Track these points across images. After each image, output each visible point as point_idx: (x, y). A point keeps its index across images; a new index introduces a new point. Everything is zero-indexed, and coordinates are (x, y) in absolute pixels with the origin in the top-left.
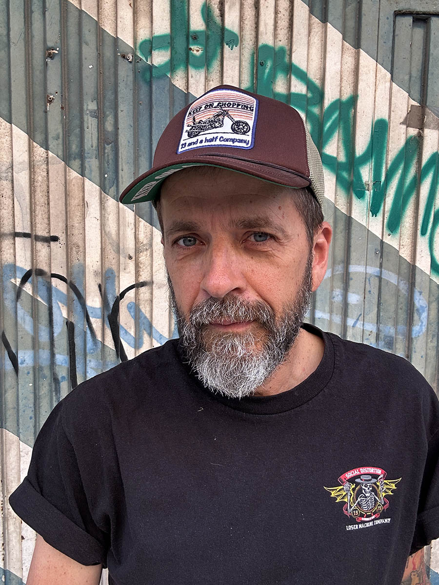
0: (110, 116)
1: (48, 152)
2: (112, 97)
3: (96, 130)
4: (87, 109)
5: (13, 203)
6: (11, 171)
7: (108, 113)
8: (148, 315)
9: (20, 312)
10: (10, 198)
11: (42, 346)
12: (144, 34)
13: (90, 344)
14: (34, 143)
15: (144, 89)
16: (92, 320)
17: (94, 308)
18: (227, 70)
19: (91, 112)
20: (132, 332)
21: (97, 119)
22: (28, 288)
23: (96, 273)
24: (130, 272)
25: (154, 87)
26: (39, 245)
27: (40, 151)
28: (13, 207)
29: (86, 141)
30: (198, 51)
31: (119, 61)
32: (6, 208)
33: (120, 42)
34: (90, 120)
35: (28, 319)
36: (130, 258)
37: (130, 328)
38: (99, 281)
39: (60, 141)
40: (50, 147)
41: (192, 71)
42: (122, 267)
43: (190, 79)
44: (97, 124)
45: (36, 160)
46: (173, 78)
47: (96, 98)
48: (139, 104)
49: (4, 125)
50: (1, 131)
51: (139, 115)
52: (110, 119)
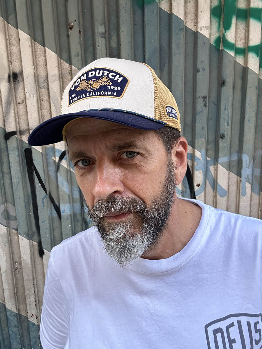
0: (114, 36)
1: (71, 66)
2: (115, 21)
3: (104, 47)
4: (98, 32)
5: (50, 105)
6: (47, 81)
7: (112, 33)
9: (60, 179)
10: (47, 101)
11: (75, 201)
14: (62, 60)
15: (139, 12)
19: (100, 34)
21: (105, 39)
22: (64, 163)
25: (146, 11)
27: (66, 65)
28: (50, 108)
29: (97, 56)
32: (45, 108)
34: (100, 40)
35: (65, 183)
39: (80, 57)
40: (73, 62)
43: (173, 2)
44: (105, 43)
45: (63, 72)
46: (160, 3)
47: (103, 23)
48: (135, 25)
49: (39, 47)
50: (37, 52)
51: (135, 33)
52: (114, 38)
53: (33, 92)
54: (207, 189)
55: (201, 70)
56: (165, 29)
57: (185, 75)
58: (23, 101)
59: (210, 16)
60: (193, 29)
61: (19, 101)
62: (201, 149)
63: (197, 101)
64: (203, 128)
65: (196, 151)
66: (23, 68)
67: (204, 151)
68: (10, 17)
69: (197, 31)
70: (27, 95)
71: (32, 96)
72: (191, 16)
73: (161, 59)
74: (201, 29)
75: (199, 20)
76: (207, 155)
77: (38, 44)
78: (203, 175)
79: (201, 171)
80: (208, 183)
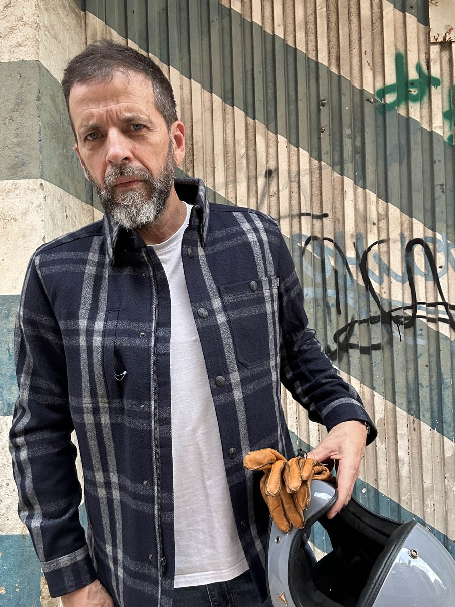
0: (359, 136)
1: (321, 163)
2: (360, 125)
3: (351, 146)
4: (345, 134)
5: (299, 196)
6: (297, 176)
7: (357, 135)
8: (386, 262)
9: (305, 263)
10: (297, 193)
11: (317, 285)
12: (379, 86)
13: (349, 282)
14: (312, 159)
15: (380, 118)
16: (350, 266)
17: (351, 258)
18: (434, 101)
19: (348, 135)
20: (377, 273)
21: (351, 139)
22: (309, 248)
23: (352, 236)
24: (374, 233)
25: (387, 116)
26: (315, 220)
27: (316, 163)
28: (300, 198)
29: (344, 153)
30: (414, 91)
31: (365, 103)
32: (294, 199)
33: (365, 92)
34: (347, 140)
35: (310, 267)
36: (374, 224)
37: (375, 270)
38: (354, 240)
39: (329, 155)
40: (322, 159)
41: (411, 104)
42: (368, 231)
43: (410, 108)
44: (351, 142)
45: (313, 168)
46: (399, 110)
47: (350, 127)
48: (377, 127)
49: (293, 149)
50: (291, 153)
51: (377, 134)
52: (359, 139)
53: (287, 185)
54: (449, 271)
55: (437, 162)
56: (403, 130)
57: (423, 166)
58: (275, 193)
59: (442, 119)
60: (428, 130)
61: (272, 193)
62: (441, 231)
63: (435, 188)
64: (442, 212)
65: (437, 233)
66: (279, 165)
67: (445, 234)
68: (271, 125)
69: (432, 131)
70: (281, 188)
71: (285, 188)
72: (426, 119)
73: (400, 154)
74: (435, 128)
75: (433, 122)
76: (447, 239)
77: (292, 146)
78: (445, 257)
79: (443, 252)
80: (450, 265)
